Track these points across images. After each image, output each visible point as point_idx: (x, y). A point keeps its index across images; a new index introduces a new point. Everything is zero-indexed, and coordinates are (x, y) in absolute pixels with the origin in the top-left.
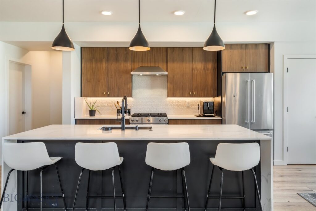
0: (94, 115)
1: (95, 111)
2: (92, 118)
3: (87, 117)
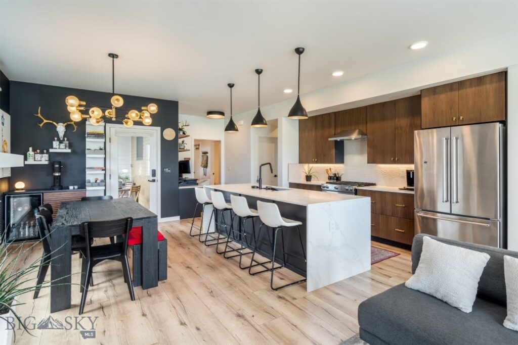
0: (310, 181)
1: (310, 177)
2: (309, 183)
3: (303, 181)
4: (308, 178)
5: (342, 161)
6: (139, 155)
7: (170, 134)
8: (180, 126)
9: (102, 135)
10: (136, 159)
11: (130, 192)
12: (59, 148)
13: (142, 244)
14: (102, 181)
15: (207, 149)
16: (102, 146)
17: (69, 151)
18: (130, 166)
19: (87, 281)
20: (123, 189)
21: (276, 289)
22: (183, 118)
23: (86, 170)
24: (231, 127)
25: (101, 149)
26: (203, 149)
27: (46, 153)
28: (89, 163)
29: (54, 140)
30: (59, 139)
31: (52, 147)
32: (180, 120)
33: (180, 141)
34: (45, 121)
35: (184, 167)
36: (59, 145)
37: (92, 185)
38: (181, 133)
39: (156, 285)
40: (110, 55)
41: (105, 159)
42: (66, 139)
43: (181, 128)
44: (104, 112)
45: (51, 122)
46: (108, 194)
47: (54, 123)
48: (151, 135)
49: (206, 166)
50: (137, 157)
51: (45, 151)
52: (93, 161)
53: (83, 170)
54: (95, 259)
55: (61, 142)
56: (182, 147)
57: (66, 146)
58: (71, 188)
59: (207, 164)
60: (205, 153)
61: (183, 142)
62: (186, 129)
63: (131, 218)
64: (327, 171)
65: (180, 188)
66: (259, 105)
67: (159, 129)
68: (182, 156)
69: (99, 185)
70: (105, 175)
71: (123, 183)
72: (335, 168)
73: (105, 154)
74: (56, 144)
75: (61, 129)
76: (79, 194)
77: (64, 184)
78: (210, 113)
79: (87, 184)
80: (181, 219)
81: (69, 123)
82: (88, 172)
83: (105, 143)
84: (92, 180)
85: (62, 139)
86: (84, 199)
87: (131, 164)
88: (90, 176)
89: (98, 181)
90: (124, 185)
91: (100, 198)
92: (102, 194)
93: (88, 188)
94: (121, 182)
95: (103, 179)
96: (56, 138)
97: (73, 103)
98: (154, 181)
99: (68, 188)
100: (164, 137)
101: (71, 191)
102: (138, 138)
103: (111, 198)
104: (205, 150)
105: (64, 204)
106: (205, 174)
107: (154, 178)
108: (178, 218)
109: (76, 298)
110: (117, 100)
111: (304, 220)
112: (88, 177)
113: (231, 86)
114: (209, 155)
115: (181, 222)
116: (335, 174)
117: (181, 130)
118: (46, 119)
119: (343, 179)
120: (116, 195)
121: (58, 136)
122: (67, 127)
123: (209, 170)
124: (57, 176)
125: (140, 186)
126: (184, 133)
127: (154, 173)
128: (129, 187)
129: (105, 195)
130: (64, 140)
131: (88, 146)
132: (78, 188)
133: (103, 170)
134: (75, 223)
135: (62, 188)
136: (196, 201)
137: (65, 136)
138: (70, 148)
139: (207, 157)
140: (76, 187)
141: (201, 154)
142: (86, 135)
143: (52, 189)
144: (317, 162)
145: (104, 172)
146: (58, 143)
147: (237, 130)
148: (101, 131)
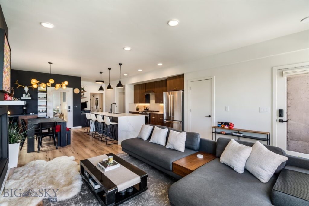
4: (137, 109)
5: (149, 103)
6: (64, 100)
7: (77, 91)
8: (82, 87)
9: (46, 92)
10: (62, 101)
11: (59, 117)
12: (26, 97)
13: (61, 132)
14: (45, 111)
15: (98, 97)
16: (46, 96)
17: (30, 98)
18: (60, 105)
19: (40, 145)
20: (56, 115)
21: (108, 145)
22: (83, 84)
23: (38, 106)
24: (101, 89)
25: (45, 97)
26: (96, 97)
27: (20, 99)
28: (39, 103)
29: (23, 94)
30: (25, 93)
31: (22, 97)
32: (82, 84)
33: (82, 94)
34: (19, 86)
35: (84, 105)
36: (26, 96)
37: (41, 113)
38: (83, 90)
39: (66, 146)
40: (49, 63)
41: (47, 102)
42: (29, 93)
43: (82, 88)
44: (46, 84)
45: (22, 86)
46: (48, 116)
47: (24, 87)
48: (68, 91)
49: (97, 105)
50: (63, 100)
51: (19, 98)
52: (41, 103)
53: (36, 107)
54: (43, 135)
55: (26, 94)
56: (83, 96)
57: (29, 96)
58: (31, 114)
59: (98, 103)
60: (97, 99)
61: (83, 94)
62: (85, 89)
63: (56, 122)
64: (144, 106)
65: (82, 114)
66: (110, 81)
67: (72, 89)
68: (83, 101)
69: (44, 113)
70: (47, 108)
71: (56, 113)
72: (147, 105)
73: (47, 99)
74: (24, 95)
75: (26, 89)
76: (35, 116)
77: (28, 113)
78: (97, 81)
79: (38, 112)
80: (82, 127)
81: (30, 86)
82: (39, 107)
83: (47, 95)
84: (41, 111)
85: (27, 93)
86: (38, 118)
87: (60, 104)
88: (40, 109)
89: (43, 111)
90: (56, 114)
91: (44, 118)
92: (45, 116)
93: (39, 114)
94: (55, 112)
95: (46, 110)
96: (24, 93)
97: (34, 81)
98: (69, 111)
99: (30, 114)
100: (74, 92)
101: (31, 115)
102: (63, 93)
103: (49, 117)
104: (97, 97)
105: (29, 119)
106: (97, 109)
107: (69, 110)
108: (81, 127)
109: (36, 149)
110: (52, 81)
111: (117, 122)
112: (39, 109)
113: (101, 73)
114: (98, 100)
115: (82, 128)
116: (147, 108)
117: (82, 89)
118: (20, 85)
119: (149, 110)
120: (52, 116)
121: (25, 91)
122: (29, 88)
123: (98, 106)
124: (25, 109)
125: (64, 114)
126: (84, 90)
127: (69, 108)
128: (58, 114)
129: (47, 116)
130: (28, 94)
131: (39, 96)
132: (34, 114)
133: (46, 106)
134: (36, 123)
135: (27, 114)
136: (86, 119)
137: (28, 92)
138: (30, 97)
139: (98, 101)
140: (33, 114)
141: (95, 99)
142: (38, 92)
143: (22, 114)
144: (140, 103)
145: (46, 107)
146: (25, 95)
147: (104, 90)
148: (45, 90)
